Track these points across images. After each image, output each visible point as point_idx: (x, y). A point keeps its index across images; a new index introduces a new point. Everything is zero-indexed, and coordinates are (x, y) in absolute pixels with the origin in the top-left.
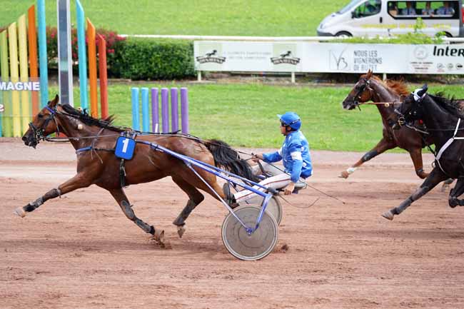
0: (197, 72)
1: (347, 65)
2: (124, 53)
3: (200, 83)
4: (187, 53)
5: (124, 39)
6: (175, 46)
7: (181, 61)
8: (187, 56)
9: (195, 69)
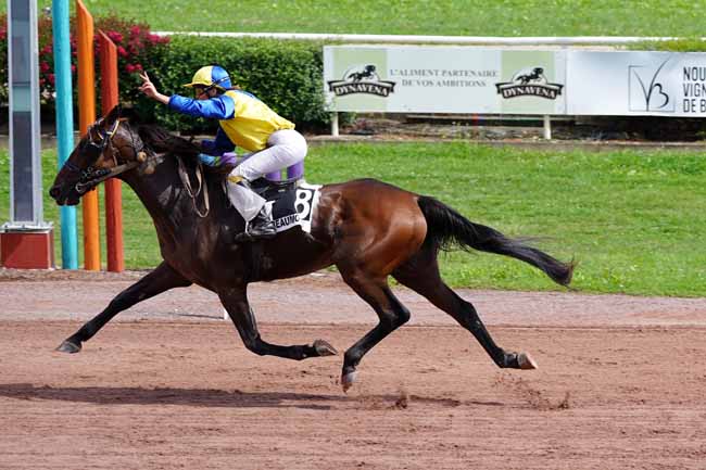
0: (328, 115)
1: (667, 101)
2: (164, 71)
3: (336, 141)
4: (308, 70)
5: (165, 40)
6: (280, 57)
7: (295, 91)
8: (307, 80)
9: (326, 109)
